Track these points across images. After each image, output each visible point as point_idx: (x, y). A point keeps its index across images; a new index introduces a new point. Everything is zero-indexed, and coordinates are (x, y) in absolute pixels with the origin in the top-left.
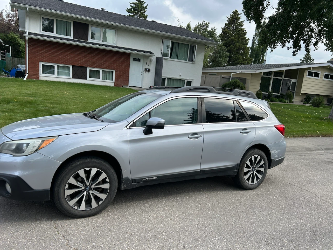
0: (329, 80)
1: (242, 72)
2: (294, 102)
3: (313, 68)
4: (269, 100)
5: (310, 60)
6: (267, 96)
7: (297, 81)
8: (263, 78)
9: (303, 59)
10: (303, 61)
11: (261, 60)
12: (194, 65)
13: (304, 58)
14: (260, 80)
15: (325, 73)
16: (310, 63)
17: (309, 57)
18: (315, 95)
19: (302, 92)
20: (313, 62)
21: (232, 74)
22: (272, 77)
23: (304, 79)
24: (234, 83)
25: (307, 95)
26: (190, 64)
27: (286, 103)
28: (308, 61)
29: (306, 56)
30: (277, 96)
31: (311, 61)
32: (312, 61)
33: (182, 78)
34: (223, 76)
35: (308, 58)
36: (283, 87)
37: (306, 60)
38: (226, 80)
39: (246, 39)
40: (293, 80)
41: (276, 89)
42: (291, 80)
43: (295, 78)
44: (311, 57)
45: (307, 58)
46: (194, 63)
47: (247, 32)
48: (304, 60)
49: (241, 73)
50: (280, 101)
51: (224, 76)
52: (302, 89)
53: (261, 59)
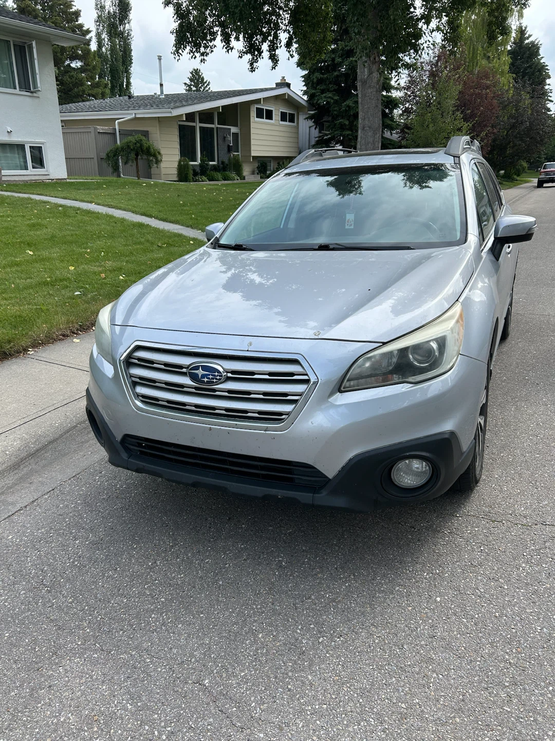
0: (287, 123)
1: (138, 116)
2: (246, 178)
3: (265, 99)
4: (204, 178)
5: (204, 85)
6: (198, 170)
7: (239, 131)
8: (182, 128)
9: (188, 82)
10: (189, 86)
11: (125, 86)
12: (37, 100)
13: (191, 80)
14: (177, 133)
15: (281, 110)
16: (204, 90)
17: (200, 76)
18: (269, 159)
19: (253, 154)
20: (208, 87)
21: (119, 123)
22: (198, 125)
23: (252, 125)
24: (136, 144)
25: (261, 159)
26: (25, 97)
27: (235, 182)
28: (200, 86)
29: (193, 75)
30: (215, 168)
31: (206, 85)
32: (206, 87)
33: (15, 139)
34: (100, 128)
35: (198, 80)
36: (219, 146)
37: (194, 83)
38: (107, 137)
39: (84, 28)
40: (234, 130)
41: (208, 152)
42: (230, 129)
43: (236, 126)
44: (203, 77)
45: (196, 78)
46: (35, 95)
47: (80, 11)
48: (191, 85)
49: (136, 119)
50: (225, 178)
51: (102, 129)
52: (253, 148)
53: (125, 84)
